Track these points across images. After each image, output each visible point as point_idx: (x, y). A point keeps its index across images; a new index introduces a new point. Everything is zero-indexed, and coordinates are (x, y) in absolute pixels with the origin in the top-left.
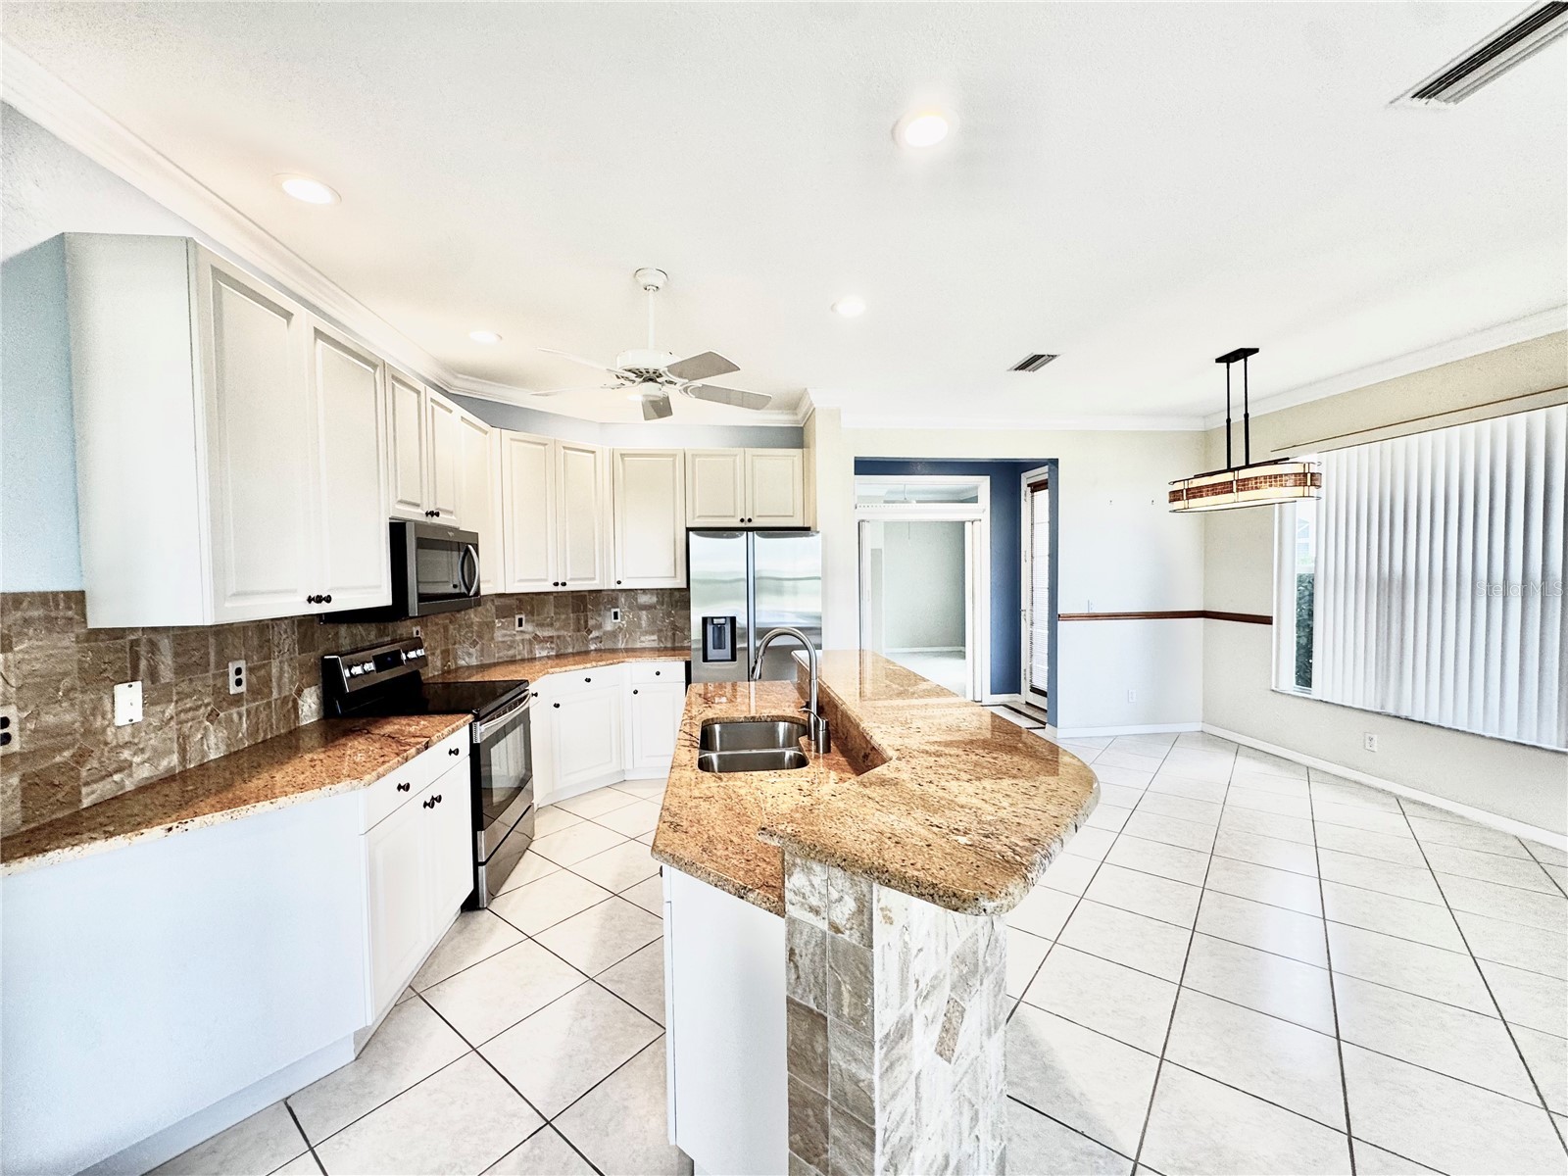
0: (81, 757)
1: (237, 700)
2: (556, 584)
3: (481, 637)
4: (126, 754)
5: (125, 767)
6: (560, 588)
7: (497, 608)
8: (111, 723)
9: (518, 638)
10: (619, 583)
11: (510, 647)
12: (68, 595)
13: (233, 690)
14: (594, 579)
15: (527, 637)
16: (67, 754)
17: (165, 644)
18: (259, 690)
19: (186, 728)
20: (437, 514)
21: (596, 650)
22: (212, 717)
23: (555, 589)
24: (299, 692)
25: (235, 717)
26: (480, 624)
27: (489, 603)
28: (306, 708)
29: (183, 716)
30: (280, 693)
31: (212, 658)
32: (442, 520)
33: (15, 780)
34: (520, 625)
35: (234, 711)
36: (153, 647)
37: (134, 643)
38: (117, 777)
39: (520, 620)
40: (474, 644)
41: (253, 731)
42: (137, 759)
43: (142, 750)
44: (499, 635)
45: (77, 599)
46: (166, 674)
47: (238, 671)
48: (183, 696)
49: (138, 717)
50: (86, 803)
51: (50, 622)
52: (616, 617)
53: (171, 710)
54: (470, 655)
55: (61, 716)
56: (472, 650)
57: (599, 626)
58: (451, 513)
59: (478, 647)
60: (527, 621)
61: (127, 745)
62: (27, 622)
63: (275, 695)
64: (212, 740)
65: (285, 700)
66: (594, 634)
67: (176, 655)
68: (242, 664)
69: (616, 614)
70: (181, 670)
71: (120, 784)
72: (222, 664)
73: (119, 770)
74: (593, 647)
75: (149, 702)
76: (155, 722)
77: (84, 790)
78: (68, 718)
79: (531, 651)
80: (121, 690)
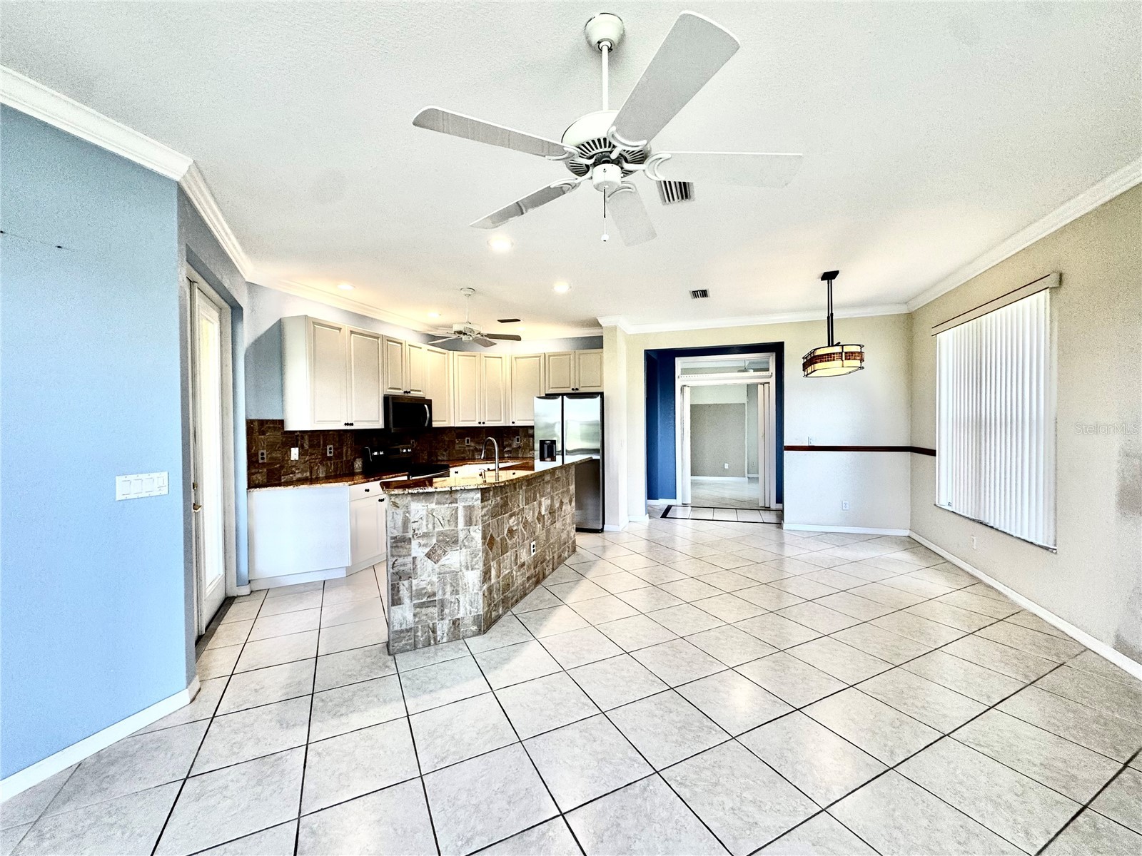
0: (282, 467)
1: (330, 458)
2: (480, 423)
3: (449, 447)
4: (294, 469)
5: (293, 473)
6: (482, 425)
7: (457, 434)
8: (290, 459)
9: (467, 449)
10: (513, 423)
11: (463, 453)
12: (279, 420)
13: (328, 455)
14: (501, 420)
15: (472, 448)
16: (278, 466)
17: (306, 437)
18: (338, 455)
19: (312, 465)
20: (410, 392)
21: (508, 457)
22: (321, 463)
23: (479, 425)
24: (354, 459)
25: (329, 464)
26: (449, 441)
27: (453, 432)
28: (357, 466)
29: (311, 461)
30: (346, 458)
31: (322, 443)
32: (413, 394)
33: (265, 470)
34: (468, 442)
35: (329, 462)
36: (303, 438)
37: (297, 436)
38: (291, 475)
39: (468, 440)
40: (445, 450)
41: (335, 470)
42: (297, 471)
43: (298, 469)
44: (457, 447)
45: (282, 422)
46: (306, 447)
47: (330, 449)
48: (312, 454)
49: (297, 459)
50: (283, 481)
51: (275, 428)
52: (518, 441)
53: (308, 458)
54: (443, 455)
55: (277, 455)
56: (444, 453)
57: (510, 445)
58: (420, 391)
59: (447, 452)
60: (471, 441)
61: (293, 466)
62: (269, 428)
63: (345, 458)
64: (321, 471)
65: (348, 461)
66: (507, 449)
67: (310, 441)
68: (332, 446)
69: (518, 439)
70: (310, 446)
71: (292, 478)
72: (325, 446)
73: (291, 473)
74: (506, 455)
75: (300, 454)
76: (303, 461)
77: (282, 477)
78: (279, 455)
79: (473, 455)
80: (292, 449)
